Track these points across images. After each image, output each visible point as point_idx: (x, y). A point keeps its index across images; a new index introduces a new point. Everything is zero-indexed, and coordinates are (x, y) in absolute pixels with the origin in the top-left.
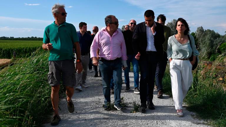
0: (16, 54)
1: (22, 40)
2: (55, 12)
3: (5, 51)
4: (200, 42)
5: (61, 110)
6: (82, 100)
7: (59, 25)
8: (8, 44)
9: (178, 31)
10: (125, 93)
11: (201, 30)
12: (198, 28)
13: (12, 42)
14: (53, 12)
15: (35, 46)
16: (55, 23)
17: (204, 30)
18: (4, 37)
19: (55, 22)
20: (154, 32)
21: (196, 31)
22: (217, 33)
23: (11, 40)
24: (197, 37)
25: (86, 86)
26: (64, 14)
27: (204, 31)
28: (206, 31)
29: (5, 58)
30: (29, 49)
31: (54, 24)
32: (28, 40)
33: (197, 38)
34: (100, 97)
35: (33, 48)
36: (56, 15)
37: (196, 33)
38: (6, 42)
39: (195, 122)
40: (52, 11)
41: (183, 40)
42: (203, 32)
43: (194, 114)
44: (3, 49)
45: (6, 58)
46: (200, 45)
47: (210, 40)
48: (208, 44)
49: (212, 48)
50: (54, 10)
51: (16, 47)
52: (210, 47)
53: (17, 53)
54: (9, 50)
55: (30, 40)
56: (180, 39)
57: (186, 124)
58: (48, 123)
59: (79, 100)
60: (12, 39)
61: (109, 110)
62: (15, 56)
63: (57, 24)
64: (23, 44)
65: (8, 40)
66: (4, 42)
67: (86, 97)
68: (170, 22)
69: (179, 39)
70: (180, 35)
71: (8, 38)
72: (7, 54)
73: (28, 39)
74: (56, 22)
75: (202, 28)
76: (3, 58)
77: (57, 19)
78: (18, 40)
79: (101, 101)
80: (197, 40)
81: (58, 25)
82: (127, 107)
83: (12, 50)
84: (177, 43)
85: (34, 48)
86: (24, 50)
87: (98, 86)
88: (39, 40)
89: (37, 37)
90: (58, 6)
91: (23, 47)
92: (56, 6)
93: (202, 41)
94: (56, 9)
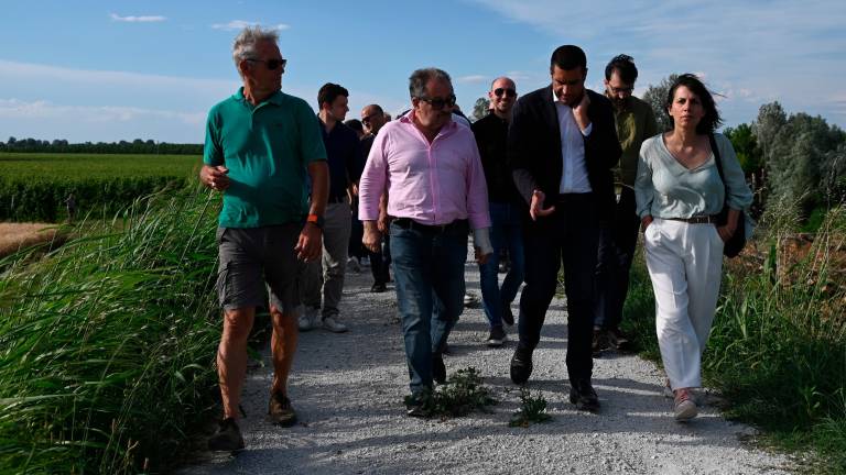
0: (77, 203)
1: (99, 153)
2: (243, 58)
3: (35, 195)
4: (768, 159)
5: (245, 416)
6: (327, 378)
7: (257, 103)
8: (45, 169)
9: (676, 119)
10: (488, 353)
11: (774, 115)
12: (763, 109)
13: (61, 159)
14: (238, 58)
15: (146, 176)
16: (244, 96)
17: (784, 116)
18: (32, 142)
19: (243, 88)
20: (586, 126)
21: (756, 120)
22: (835, 127)
23: (60, 152)
24: (758, 142)
25: (340, 326)
26: (276, 65)
27: (787, 118)
28: (792, 118)
29: (33, 220)
30: (125, 184)
31: (239, 97)
32: (121, 152)
33: (758, 147)
34: (393, 369)
35: (141, 183)
36: (246, 67)
37: (756, 128)
38: (39, 159)
39: (754, 462)
40: (235, 53)
41: (693, 154)
42: (781, 125)
43: (750, 431)
44: (29, 186)
45: (40, 221)
46: (769, 173)
47: (808, 152)
48: (798, 169)
49: (816, 185)
50: (239, 51)
51: (76, 179)
52: (808, 183)
53: (82, 201)
54: (52, 188)
55: (128, 152)
56: (683, 150)
57: (719, 468)
58: (195, 464)
59: (315, 380)
60: (61, 147)
61: (429, 416)
62: (72, 210)
63: (250, 99)
64: (101, 166)
65: (47, 152)
66: (29, 160)
67: (341, 367)
68: (657, 84)
69: (679, 148)
70: (683, 134)
71: (46, 143)
72: (43, 203)
73: (123, 148)
74: (247, 91)
75: (779, 108)
76: (27, 221)
77: (251, 83)
78: (85, 152)
79: (398, 381)
80: (761, 153)
81: (253, 102)
82: (496, 403)
83: (62, 190)
84: (671, 163)
85: (145, 182)
86: (107, 189)
87: (386, 325)
88: (164, 153)
89: (156, 143)
90: (256, 36)
91: (101, 178)
92: (246, 37)
93: (777, 157)
94: (249, 48)
